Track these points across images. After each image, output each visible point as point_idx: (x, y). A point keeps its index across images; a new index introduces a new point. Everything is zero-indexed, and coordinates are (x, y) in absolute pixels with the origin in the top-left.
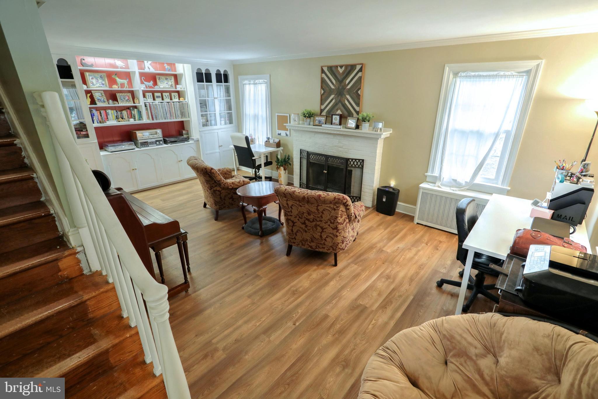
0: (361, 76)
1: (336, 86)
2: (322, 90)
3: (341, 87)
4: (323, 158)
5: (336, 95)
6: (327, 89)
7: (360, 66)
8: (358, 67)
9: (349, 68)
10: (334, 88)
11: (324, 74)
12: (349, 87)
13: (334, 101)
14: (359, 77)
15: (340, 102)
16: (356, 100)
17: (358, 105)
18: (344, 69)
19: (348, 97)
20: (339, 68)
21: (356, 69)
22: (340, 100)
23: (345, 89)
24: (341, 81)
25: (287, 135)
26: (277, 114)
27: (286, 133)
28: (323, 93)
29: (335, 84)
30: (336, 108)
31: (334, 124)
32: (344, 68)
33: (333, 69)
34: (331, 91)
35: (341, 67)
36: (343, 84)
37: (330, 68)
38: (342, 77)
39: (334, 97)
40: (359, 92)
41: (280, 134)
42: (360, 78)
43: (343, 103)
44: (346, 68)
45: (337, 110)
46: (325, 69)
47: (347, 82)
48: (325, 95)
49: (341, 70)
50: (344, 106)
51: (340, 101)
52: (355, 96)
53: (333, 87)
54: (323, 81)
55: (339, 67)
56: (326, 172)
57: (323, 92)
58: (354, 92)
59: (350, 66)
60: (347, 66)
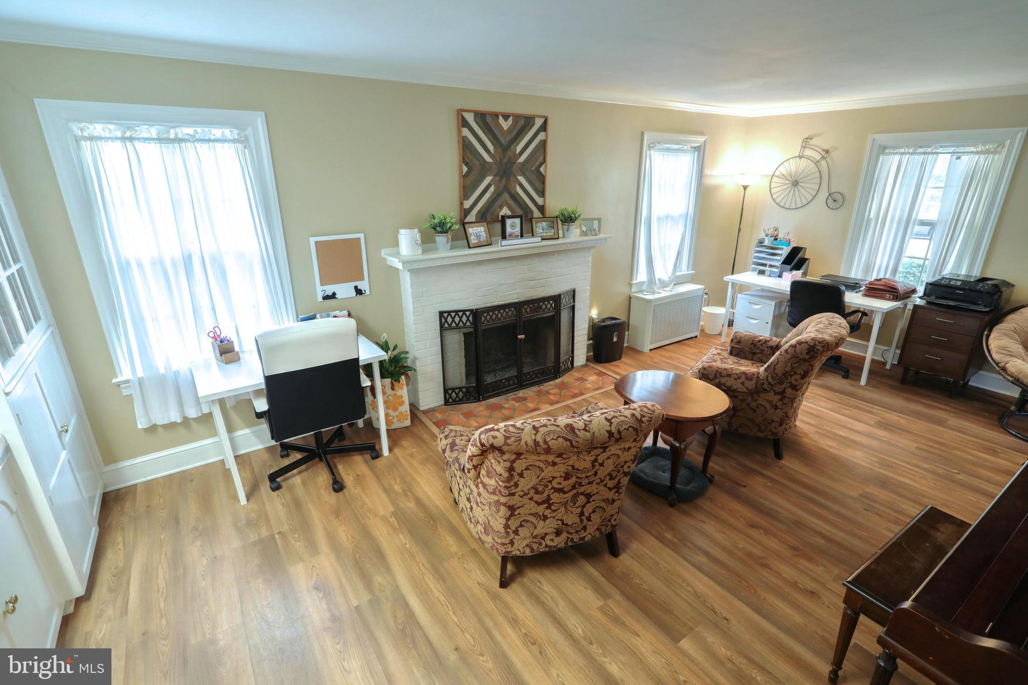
0: (543, 138)
1: (495, 158)
2: (464, 166)
3: (505, 160)
4: (511, 312)
5: (495, 176)
6: (476, 162)
7: (542, 120)
8: (539, 122)
9: (522, 122)
10: (492, 161)
11: (466, 129)
12: (522, 159)
13: (492, 189)
14: (541, 140)
15: (505, 190)
16: (539, 186)
17: (542, 193)
18: (511, 123)
19: (521, 179)
20: (501, 120)
21: (534, 126)
22: (505, 185)
23: (514, 163)
24: (505, 146)
25: (359, 292)
26: (312, 240)
27: (356, 288)
28: (466, 172)
29: (493, 152)
30: (498, 203)
31: (509, 236)
32: (511, 119)
33: (489, 119)
34: (484, 170)
35: (506, 117)
36: (509, 154)
37: (481, 117)
38: (508, 138)
39: (492, 179)
40: (542, 169)
41: (334, 294)
42: (544, 143)
43: (513, 192)
44: (515, 122)
45: (501, 207)
46: (470, 118)
47: (519, 148)
48: (471, 178)
49: (505, 125)
50: (515, 197)
51: (507, 189)
52: (535, 177)
53: (488, 159)
54: (465, 145)
55: (500, 117)
56: (523, 336)
57: (465, 169)
58: (532, 170)
59: (523, 119)
60: (517, 117)
